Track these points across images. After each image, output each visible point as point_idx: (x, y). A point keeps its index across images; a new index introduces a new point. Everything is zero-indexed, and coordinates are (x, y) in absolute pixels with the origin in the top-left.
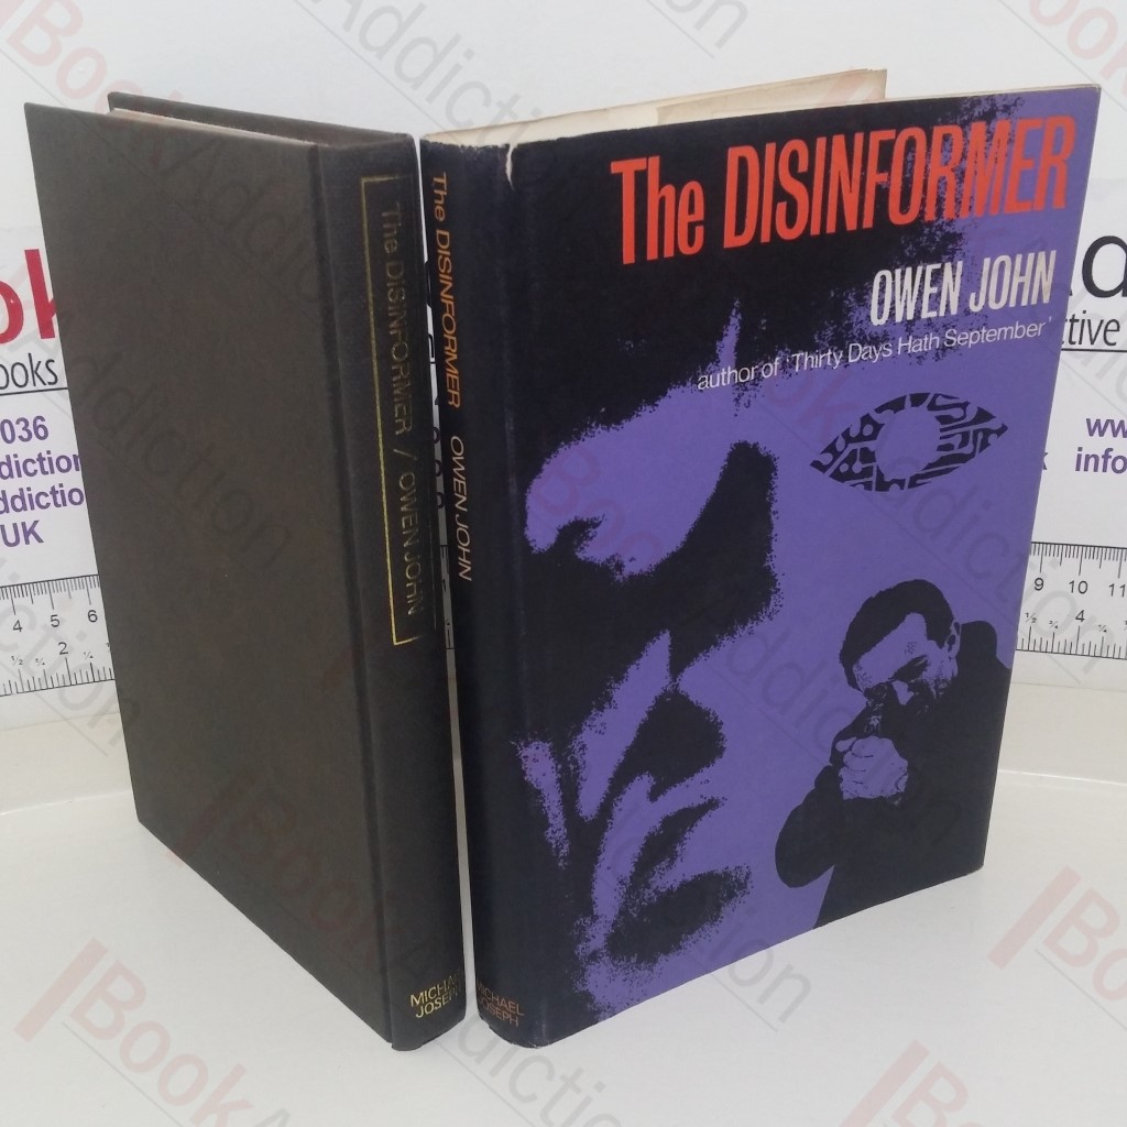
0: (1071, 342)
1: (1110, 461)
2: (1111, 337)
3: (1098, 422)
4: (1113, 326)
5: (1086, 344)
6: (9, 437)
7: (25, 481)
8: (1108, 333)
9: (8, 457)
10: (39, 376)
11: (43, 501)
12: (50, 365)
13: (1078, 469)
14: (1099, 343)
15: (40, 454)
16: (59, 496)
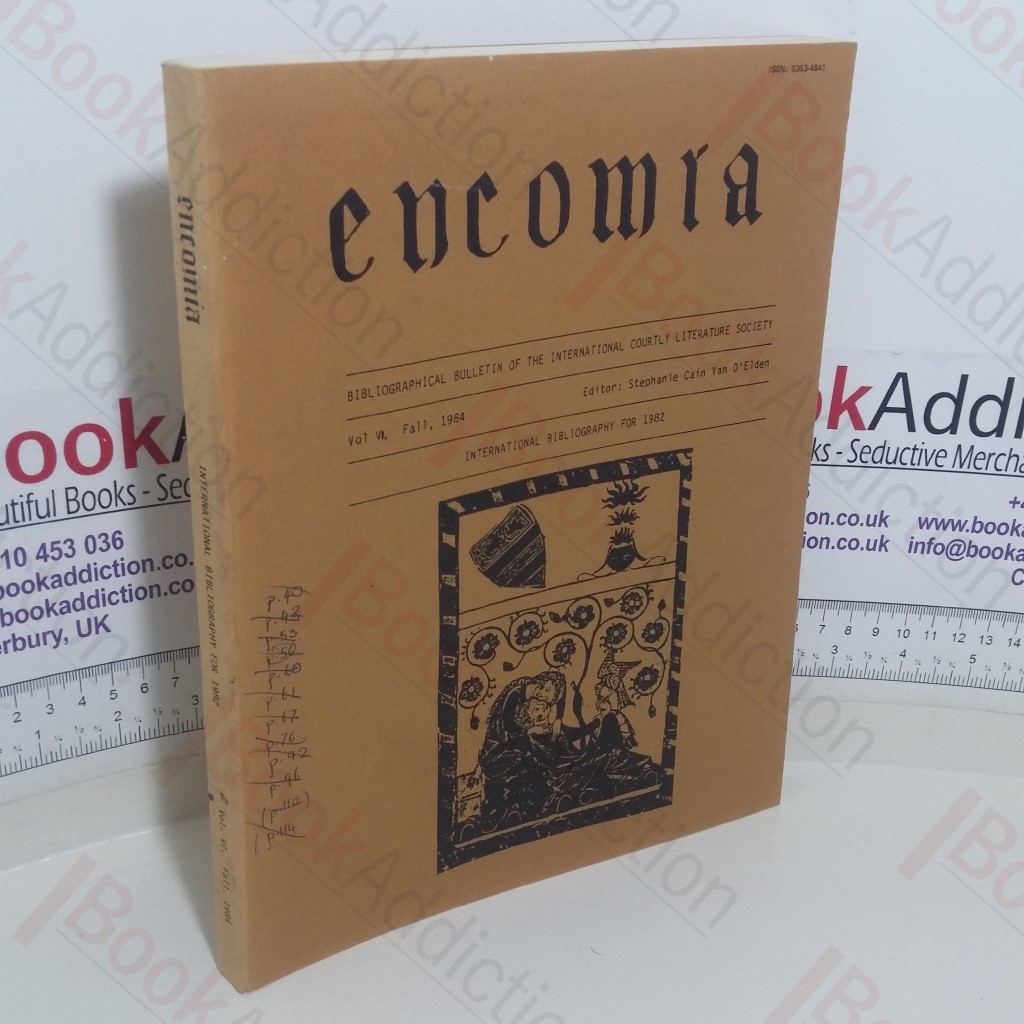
0: (912, 464)
1: (932, 547)
2: (940, 461)
3: (927, 519)
4: (942, 454)
5: (923, 465)
6: (91, 549)
7: (100, 584)
8: (938, 459)
9: (89, 565)
10: (121, 500)
11: (114, 598)
12: (131, 489)
13: (910, 552)
14: (932, 465)
15: (115, 562)
16: (127, 594)
